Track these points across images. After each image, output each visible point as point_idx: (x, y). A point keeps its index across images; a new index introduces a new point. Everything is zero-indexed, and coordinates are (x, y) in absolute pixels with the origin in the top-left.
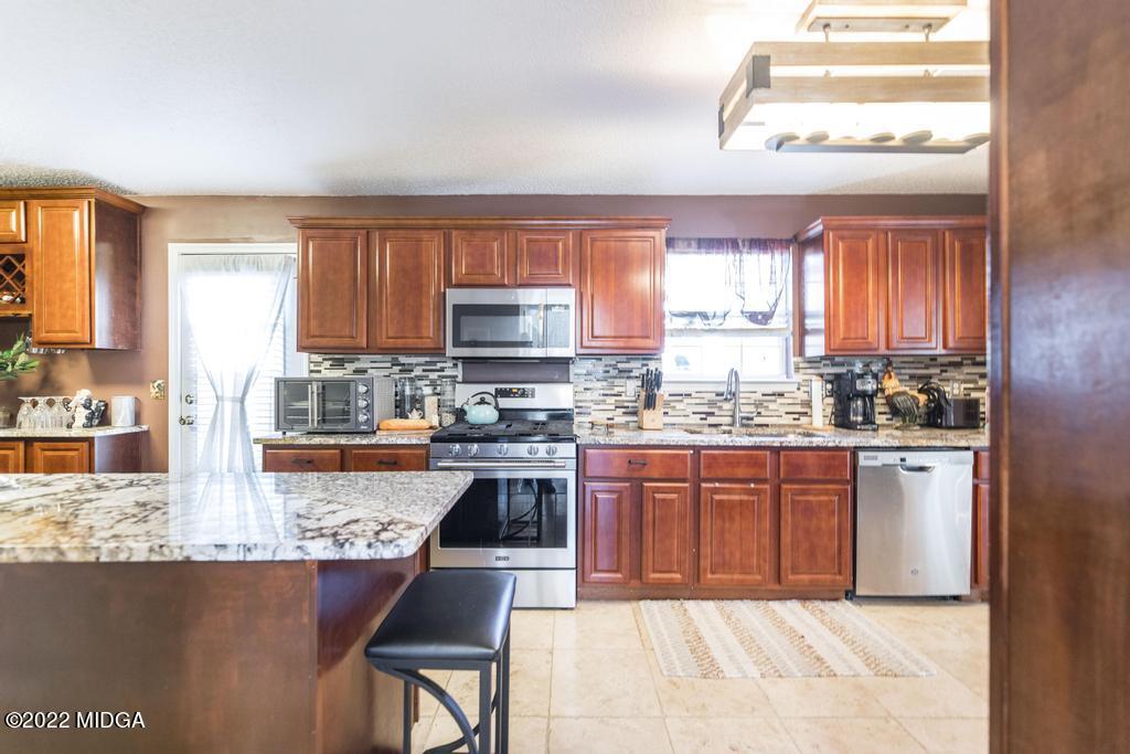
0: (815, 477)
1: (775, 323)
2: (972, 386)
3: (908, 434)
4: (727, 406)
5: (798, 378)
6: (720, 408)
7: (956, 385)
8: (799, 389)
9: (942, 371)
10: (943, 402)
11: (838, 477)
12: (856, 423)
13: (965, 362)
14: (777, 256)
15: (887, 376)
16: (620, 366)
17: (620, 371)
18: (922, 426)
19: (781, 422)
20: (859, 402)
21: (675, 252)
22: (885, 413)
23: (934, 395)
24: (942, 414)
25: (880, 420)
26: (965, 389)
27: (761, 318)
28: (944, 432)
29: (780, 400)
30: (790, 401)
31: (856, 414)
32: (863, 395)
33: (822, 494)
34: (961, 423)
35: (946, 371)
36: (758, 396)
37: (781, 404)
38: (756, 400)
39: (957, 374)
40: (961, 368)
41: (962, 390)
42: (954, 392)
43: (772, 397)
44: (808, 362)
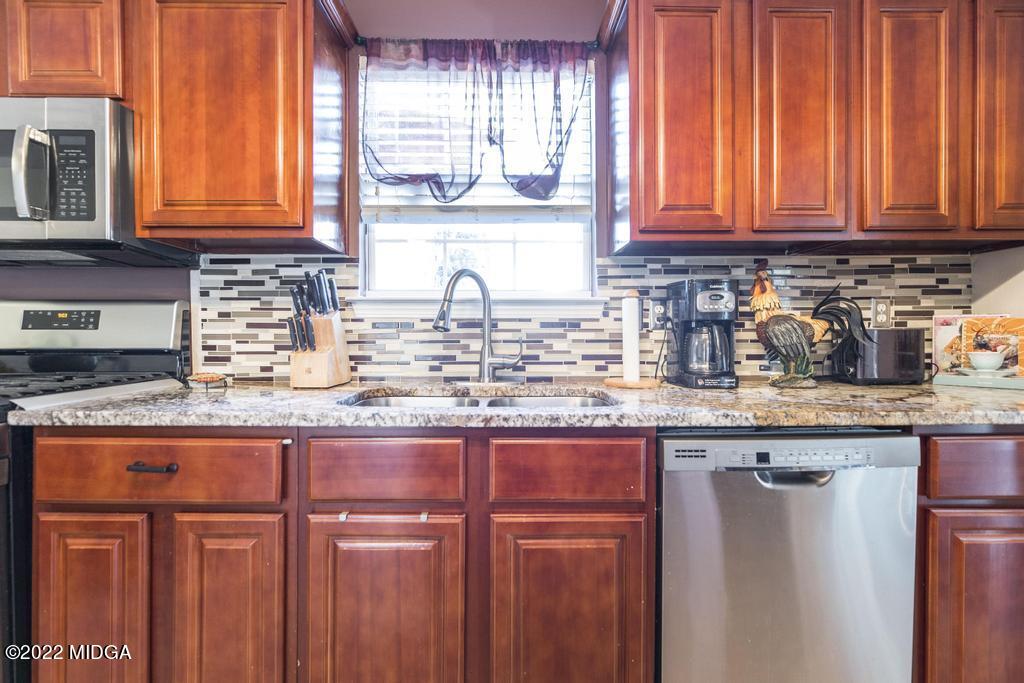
0: (568, 496)
1: (561, 196)
2: (909, 308)
3: (789, 396)
4: (476, 345)
5: (604, 294)
6: (466, 349)
7: (882, 307)
8: (605, 314)
9: (858, 282)
10: (858, 335)
11: (620, 497)
12: (700, 375)
13: (897, 266)
14: (566, 74)
15: (757, 289)
16: (283, 272)
17: (283, 283)
18: (818, 379)
19: (574, 373)
20: (705, 336)
21: (384, 66)
22: (759, 357)
23: (841, 322)
24: (856, 357)
25: (748, 368)
26: (897, 313)
27: (537, 186)
28: (859, 391)
29: (572, 335)
30: (591, 336)
31: (700, 360)
32: (712, 320)
33: (580, 536)
34: (890, 375)
35: (864, 282)
36: (534, 328)
37: (574, 341)
38: (528, 335)
39: (883, 287)
40: (890, 277)
41: (892, 315)
42: (879, 320)
43: (560, 330)
44: (623, 266)
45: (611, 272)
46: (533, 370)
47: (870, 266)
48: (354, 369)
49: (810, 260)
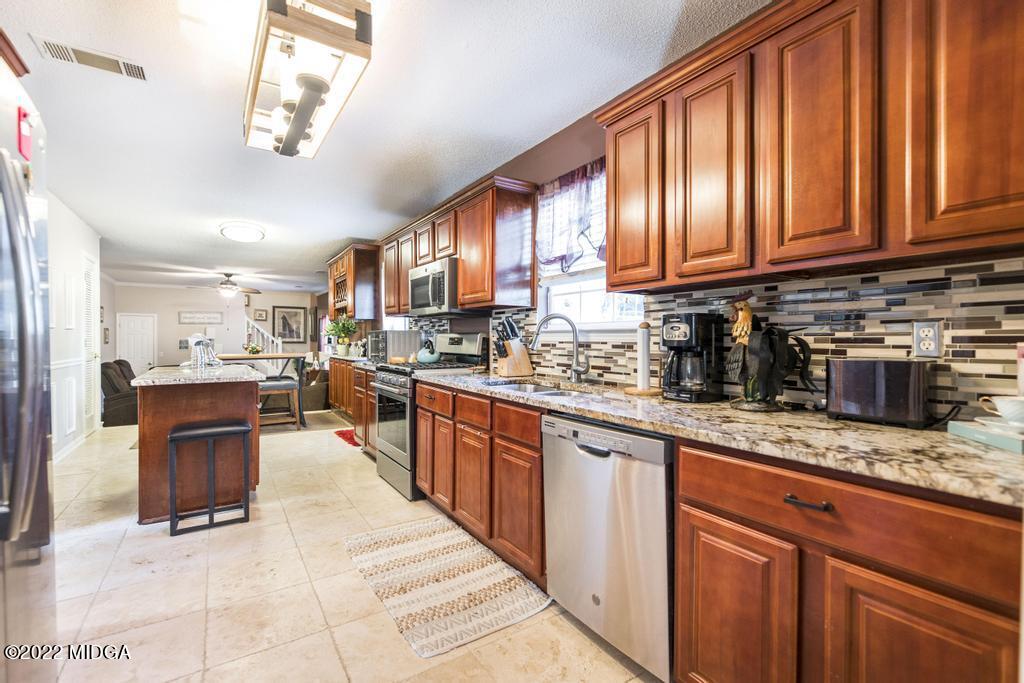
0: (515, 437)
2: (979, 333)
9: (891, 303)
11: (530, 443)
26: (955, 339)
29: (628, 354)
36: (608, 348)
37: (630, 358)
38: (606, 353)
39: (932, 307)
40: (943, 294)
41: (947, 340)
42: (924, 348)
43: (621, 350)
44: (660, 302)
45: (653, 307)
46: (608, 377)
47: (909, 282)
48: (534, 369)
49: (827, 283)
